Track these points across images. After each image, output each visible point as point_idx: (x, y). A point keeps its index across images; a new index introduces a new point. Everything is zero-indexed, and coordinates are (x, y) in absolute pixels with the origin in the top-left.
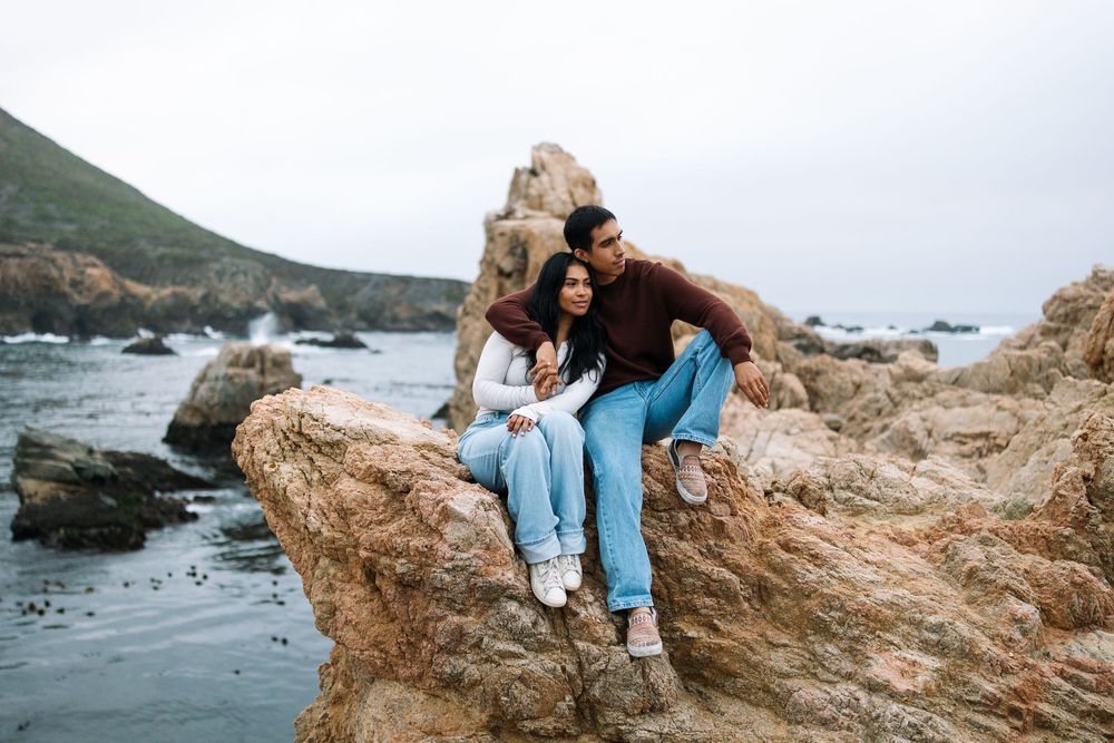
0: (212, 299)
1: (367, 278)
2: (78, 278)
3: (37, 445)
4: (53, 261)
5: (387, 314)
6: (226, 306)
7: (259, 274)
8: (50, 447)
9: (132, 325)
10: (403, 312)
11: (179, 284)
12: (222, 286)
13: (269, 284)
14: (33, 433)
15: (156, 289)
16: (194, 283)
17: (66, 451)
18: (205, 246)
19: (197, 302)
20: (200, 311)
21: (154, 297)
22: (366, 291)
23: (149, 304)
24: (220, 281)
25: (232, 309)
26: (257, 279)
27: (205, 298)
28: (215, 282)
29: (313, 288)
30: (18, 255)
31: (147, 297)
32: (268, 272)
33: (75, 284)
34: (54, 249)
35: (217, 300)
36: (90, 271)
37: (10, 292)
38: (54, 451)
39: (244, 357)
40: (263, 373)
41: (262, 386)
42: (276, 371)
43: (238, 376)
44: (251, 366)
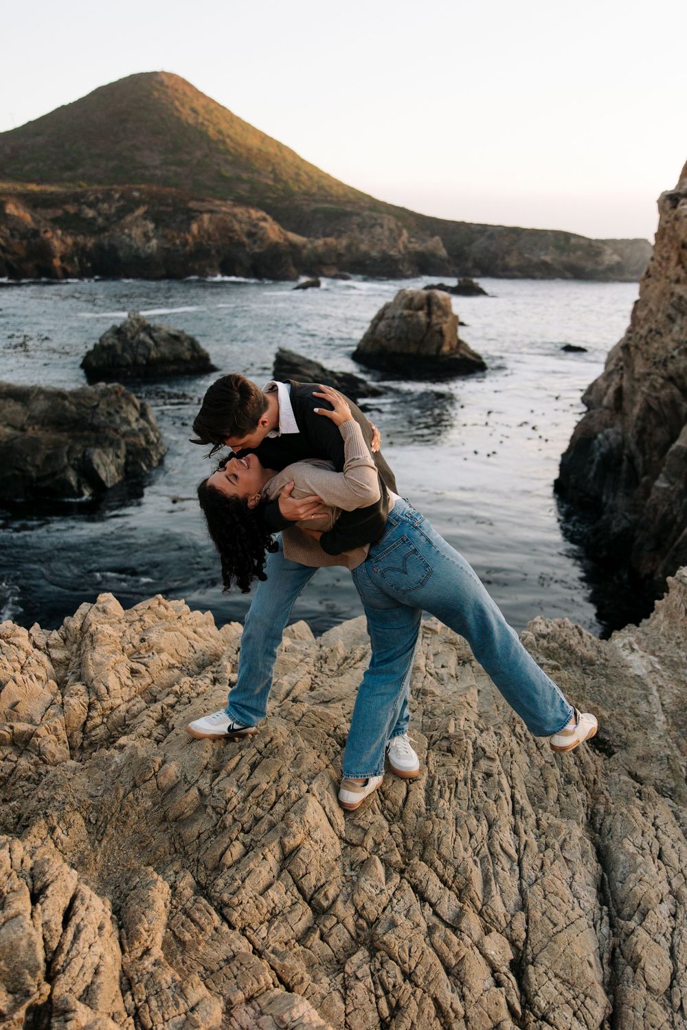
0: (353, 249)
1: (483, 229)
2: (253, 230)
3: (289, 363)
4: (235, 216)
5: (499, 262)
6: (366, 254)
7: (393, 226)
8: (297, 365)
9: (293, 270)
10: (513, 261)
11: (328, 236)
12: (363, 237)
13: (400, 235)
14: (286, 355)
15: (312, 239)
16: (339, 235)
17: (308, 368)
18: (349, 202)
19: (342, 251)
20: (345, 259)
21: (309, 246)
22: (481, 242)
23: (305, 252)
24: (361, 232)
25: (371, 258)
26: (391, 230)
27: (349, 247)
28: (357, 234)
29: (437, 238)
30: (211, 212)
31: (304, 246)
32: (400, 224)
33: (250, 235)
34: (234, 206)
35: (358, 249)
36: (262, 224)
37: (205, 243)
38: (300, 369)
39: (416, 301)
40: (429, 314)
41: (429, 325)
42: (439, 313)
43: (411, 316)
44: (421, 308)
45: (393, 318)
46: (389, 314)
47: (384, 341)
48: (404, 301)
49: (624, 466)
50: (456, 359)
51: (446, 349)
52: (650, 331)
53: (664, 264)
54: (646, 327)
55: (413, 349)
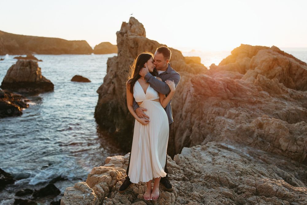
39: (25, 63)
40: (30, 68)
41: (31, 72)
42: (34, 67)
43: (24, 69)
44: (27, 66)
45: (17, 70)
46: (15, 68)
47: (14, 78)
48: (21, 64)
49: (120, 110)
50: (42, 82)
51: (38, 79)
52: (124, 71)
53: (125, 52)
54: (123, 70)
55: (26, 80)
